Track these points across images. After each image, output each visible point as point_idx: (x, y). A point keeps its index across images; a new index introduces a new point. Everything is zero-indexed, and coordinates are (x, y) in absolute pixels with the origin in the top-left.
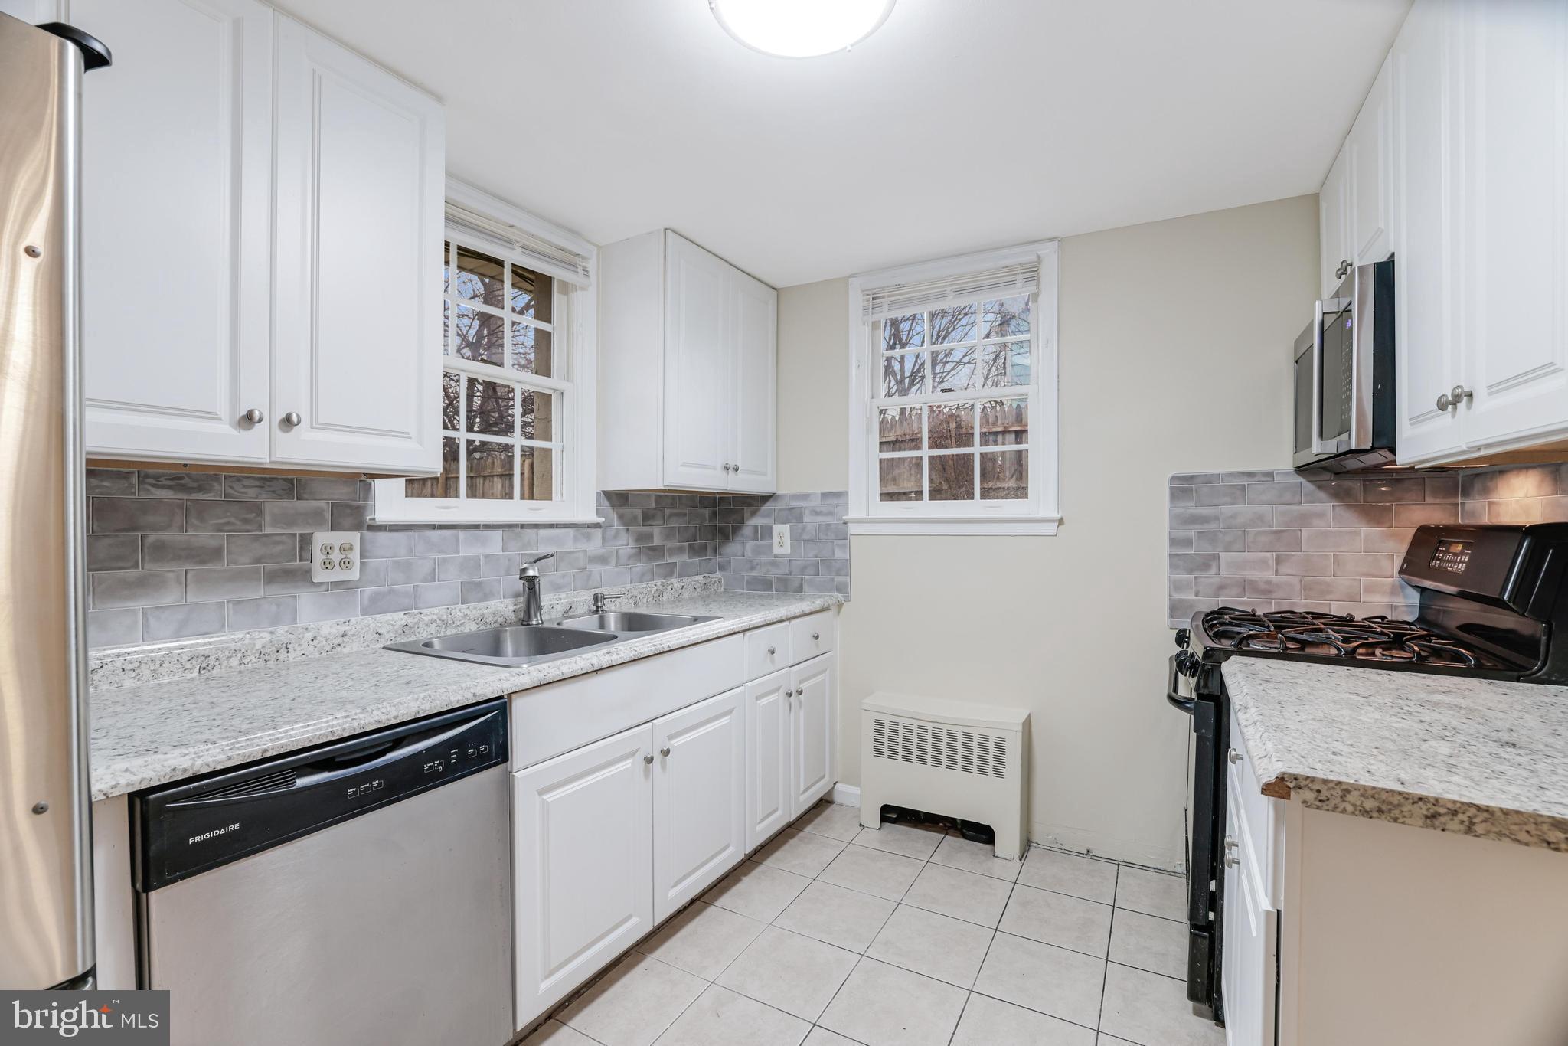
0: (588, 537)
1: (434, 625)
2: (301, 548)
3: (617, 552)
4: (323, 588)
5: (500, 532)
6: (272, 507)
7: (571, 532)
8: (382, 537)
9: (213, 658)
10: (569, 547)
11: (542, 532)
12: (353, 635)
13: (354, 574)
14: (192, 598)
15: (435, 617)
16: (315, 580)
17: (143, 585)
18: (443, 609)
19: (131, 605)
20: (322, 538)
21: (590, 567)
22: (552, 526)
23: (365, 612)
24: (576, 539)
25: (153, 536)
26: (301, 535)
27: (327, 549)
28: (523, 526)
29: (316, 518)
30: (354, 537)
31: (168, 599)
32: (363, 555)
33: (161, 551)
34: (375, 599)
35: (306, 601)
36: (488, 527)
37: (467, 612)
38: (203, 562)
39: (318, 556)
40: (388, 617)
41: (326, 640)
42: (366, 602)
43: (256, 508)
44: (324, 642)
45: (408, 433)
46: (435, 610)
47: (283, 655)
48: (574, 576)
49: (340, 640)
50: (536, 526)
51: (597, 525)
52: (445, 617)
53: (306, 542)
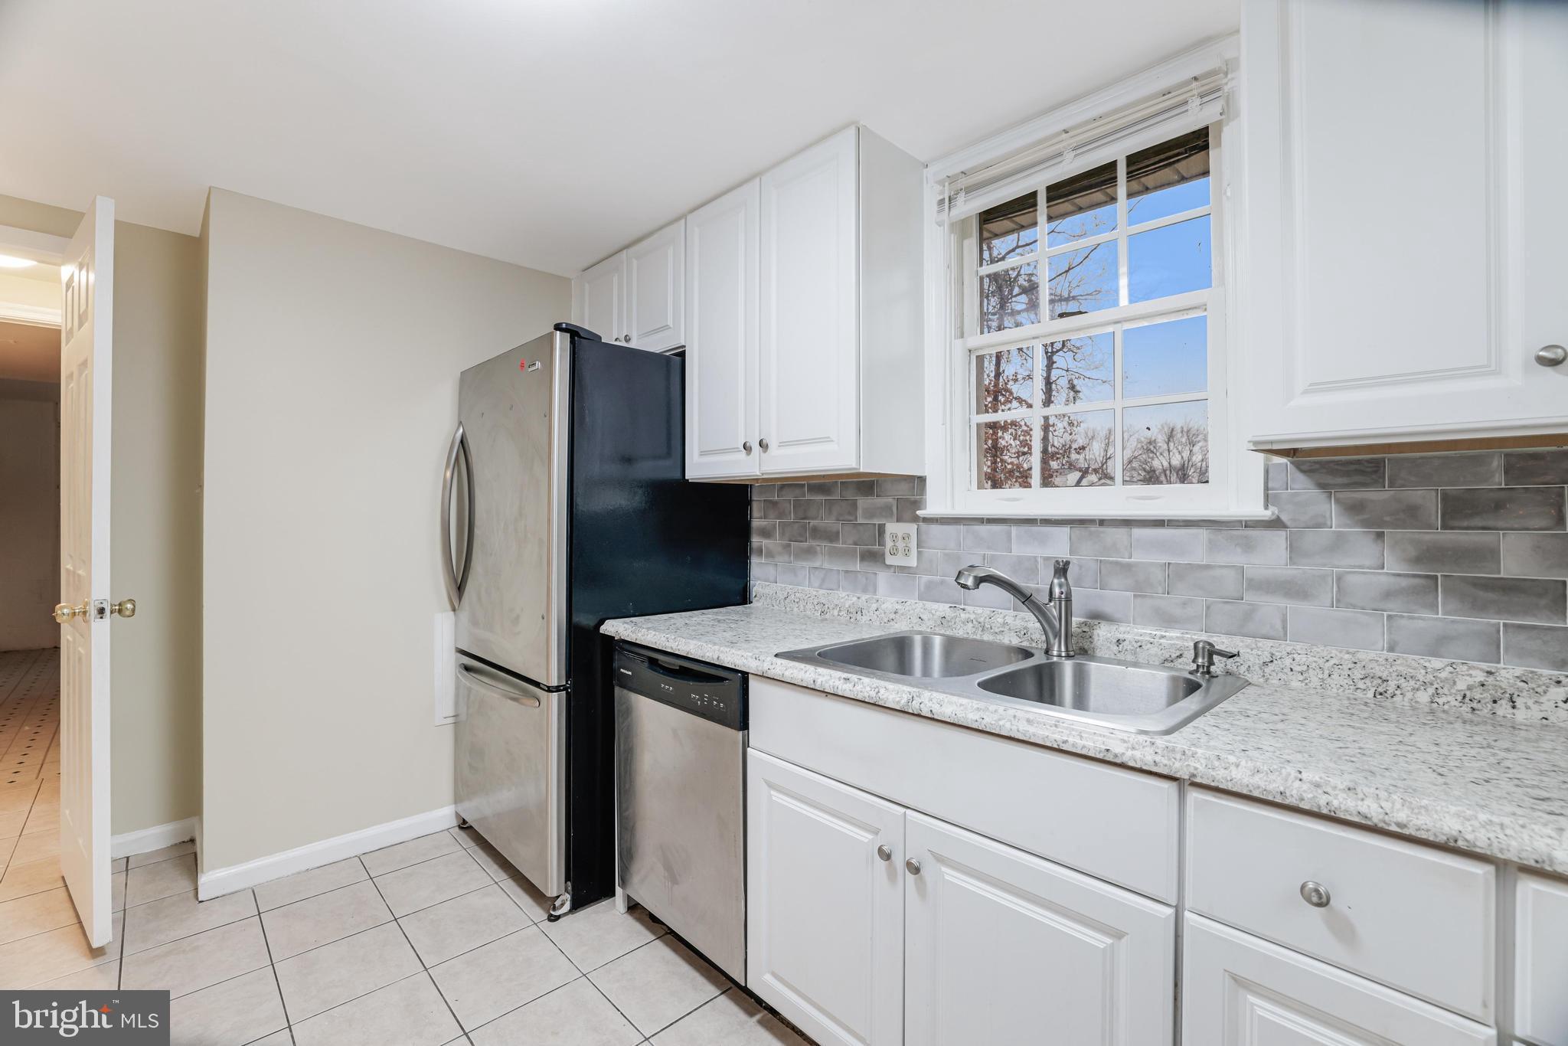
0: (1248, 547)
1: (970, 625)
2: (879, 535)
3: (1339, 579)
4: (892, 570)
5: (1066, 530)
6: (863, 502)
7: (1203, 534)
8: (935, 529)
9: (826, 606)
10: (1199, 557)
11: (1137, 532)
12: (902, 614)
13: (912, 562)
14: (826, 566)
15: (972, 617)
16: (888, 562)
17: (810, 552)
18: (987, 611)
19: (804, 564)
20: (892, 528)
21: (1249, 597)
22: (1159, 523)
23: (921, 598)
24: (1212, 547)
25: (813, 522)
26: (879, 525)
27: (894, 537)
28: (1102, 522)
29: (886, 511)
30: (911, 528)
31: (817, 564)
32: (918, 546)
33: (817, 533)
34: (929, 586)
35: (883, 578)
36: (1047, 522)
37: (1009, 620)
38: (831, 541)
39: (889, 544)
40: (935, 606)
41: (885, 613)
42: (922, 589)
43: (854, 505)
44: (883, 615)
45: (829, 437)
46: (979, 610)
47: (859, 616)
48: (1208, 608)
49: (892, 616)
50: (1128, 523)
51: (1276, 524)
52: (982, 620)
53: (881, 529)
